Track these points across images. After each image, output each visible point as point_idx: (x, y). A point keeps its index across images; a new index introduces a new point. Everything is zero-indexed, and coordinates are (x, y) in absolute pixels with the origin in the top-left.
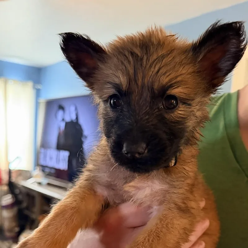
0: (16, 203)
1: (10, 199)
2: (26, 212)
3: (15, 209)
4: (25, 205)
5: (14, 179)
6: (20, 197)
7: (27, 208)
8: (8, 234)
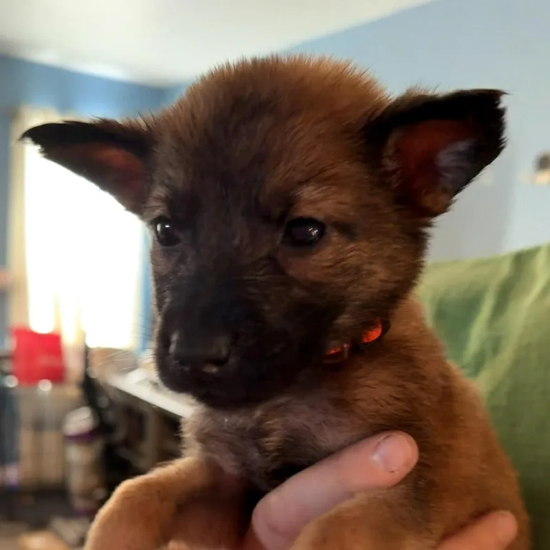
0: (101, 429)
1: (84, 419)
2: (124, 453)
3: (98, 445)
4: (120, 435)
5: (95, 373)
6: (110, 416)
7: (127, 443)
8: (79, 504)
